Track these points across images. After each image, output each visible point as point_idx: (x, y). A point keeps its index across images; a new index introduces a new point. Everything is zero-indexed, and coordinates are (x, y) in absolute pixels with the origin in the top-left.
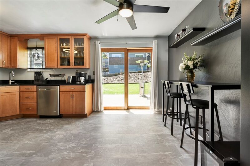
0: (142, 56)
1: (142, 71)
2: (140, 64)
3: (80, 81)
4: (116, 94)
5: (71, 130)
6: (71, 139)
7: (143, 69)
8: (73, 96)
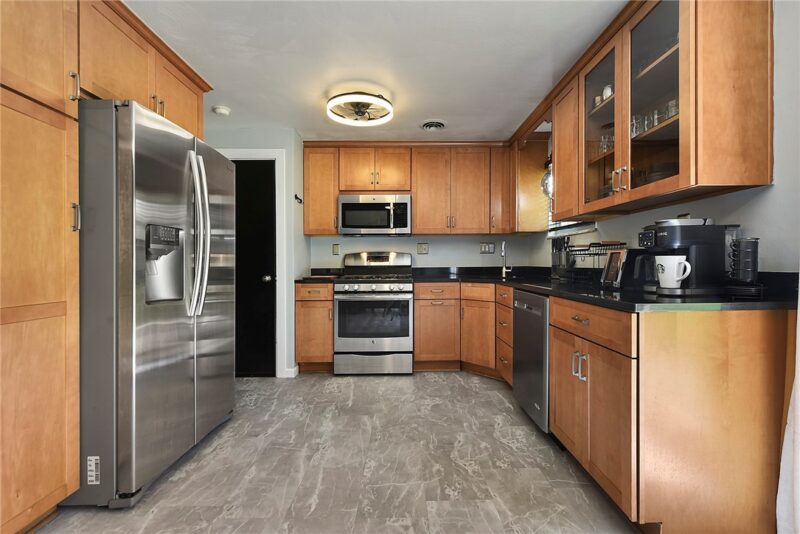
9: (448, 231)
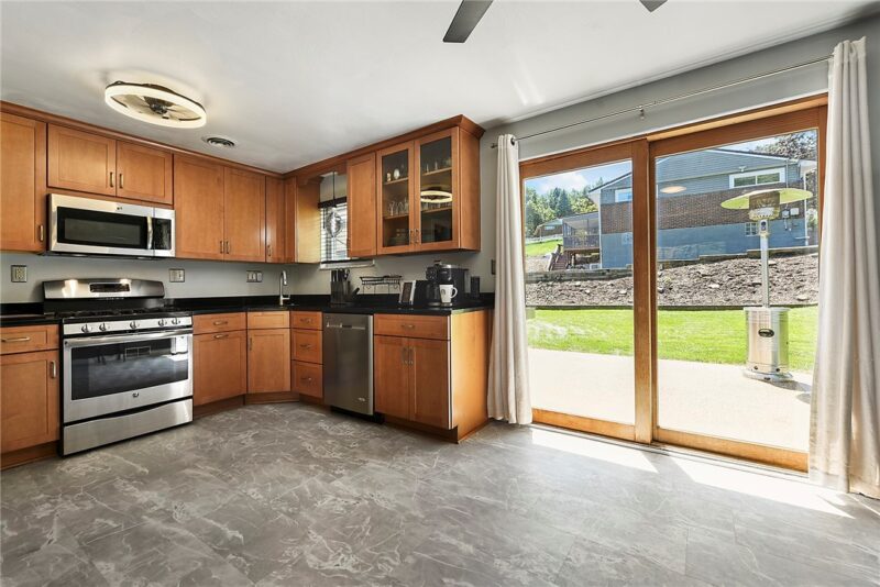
0: (777, 177)
1: (764, 248)
2: (753, 214)
3: (440, 301)
4: (618, 351)
5: (380, 488)
6: (359, 530)
7: (769, 238)
8: (408, 354)
9: (222, 257)
